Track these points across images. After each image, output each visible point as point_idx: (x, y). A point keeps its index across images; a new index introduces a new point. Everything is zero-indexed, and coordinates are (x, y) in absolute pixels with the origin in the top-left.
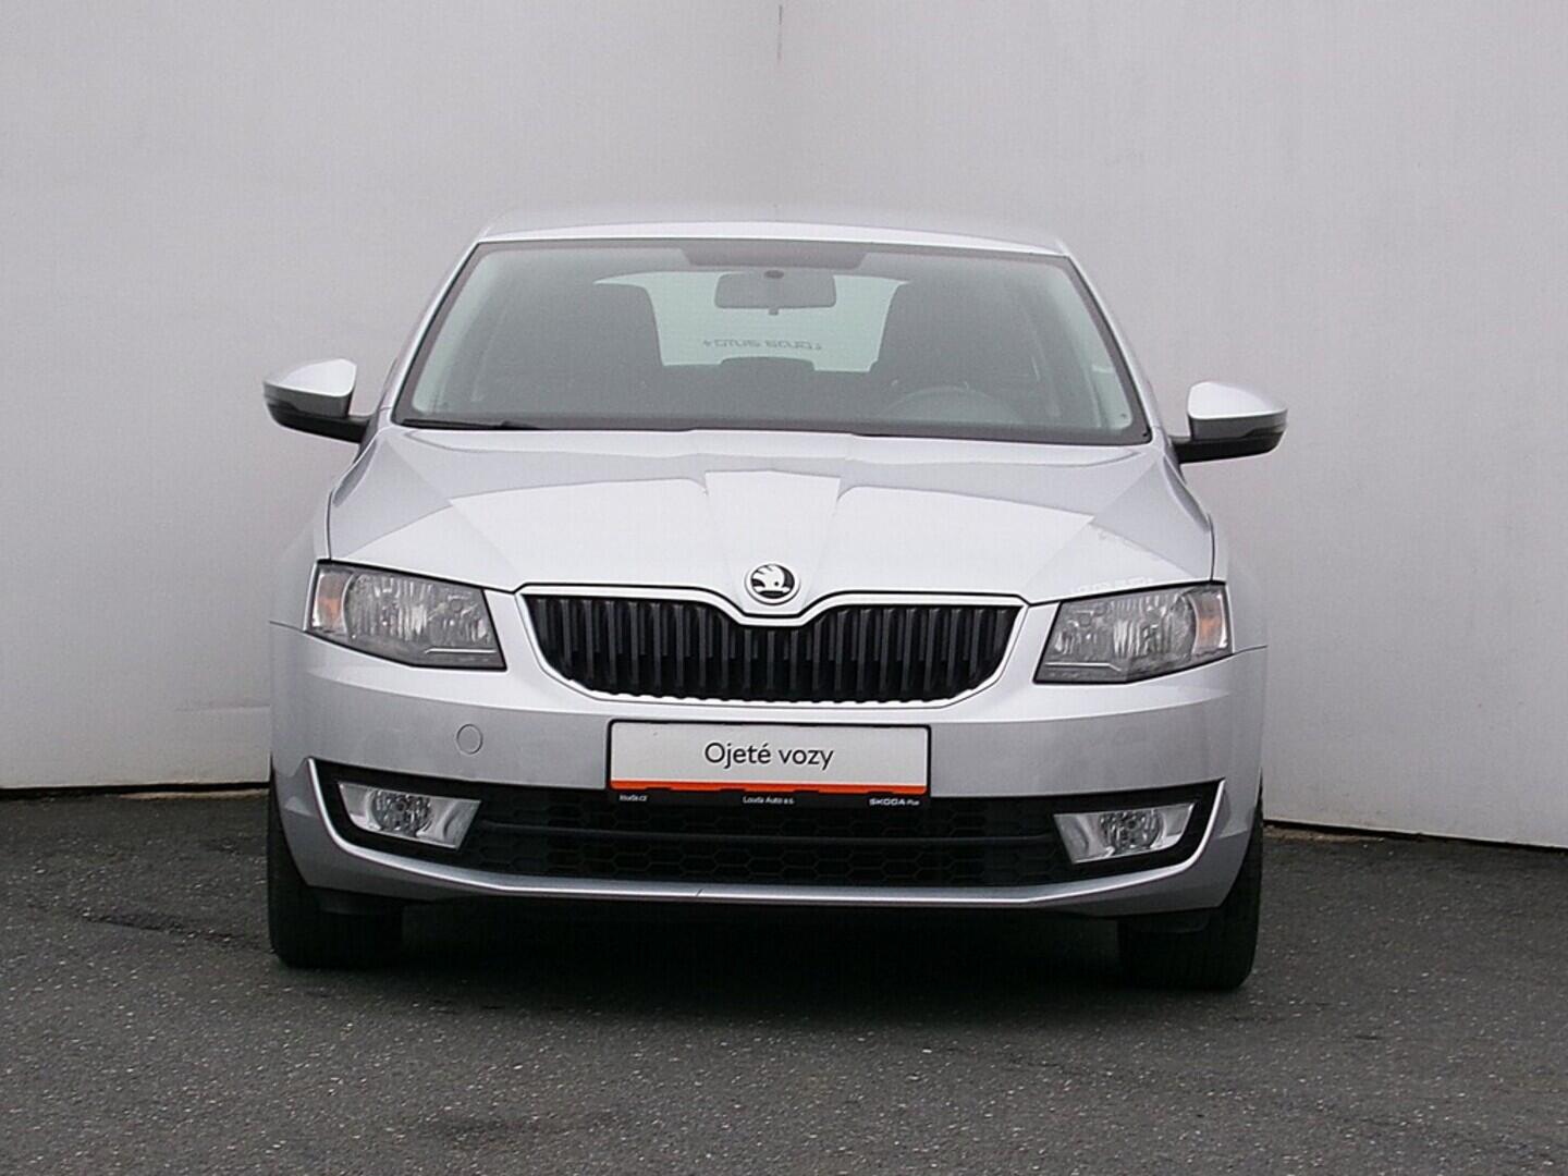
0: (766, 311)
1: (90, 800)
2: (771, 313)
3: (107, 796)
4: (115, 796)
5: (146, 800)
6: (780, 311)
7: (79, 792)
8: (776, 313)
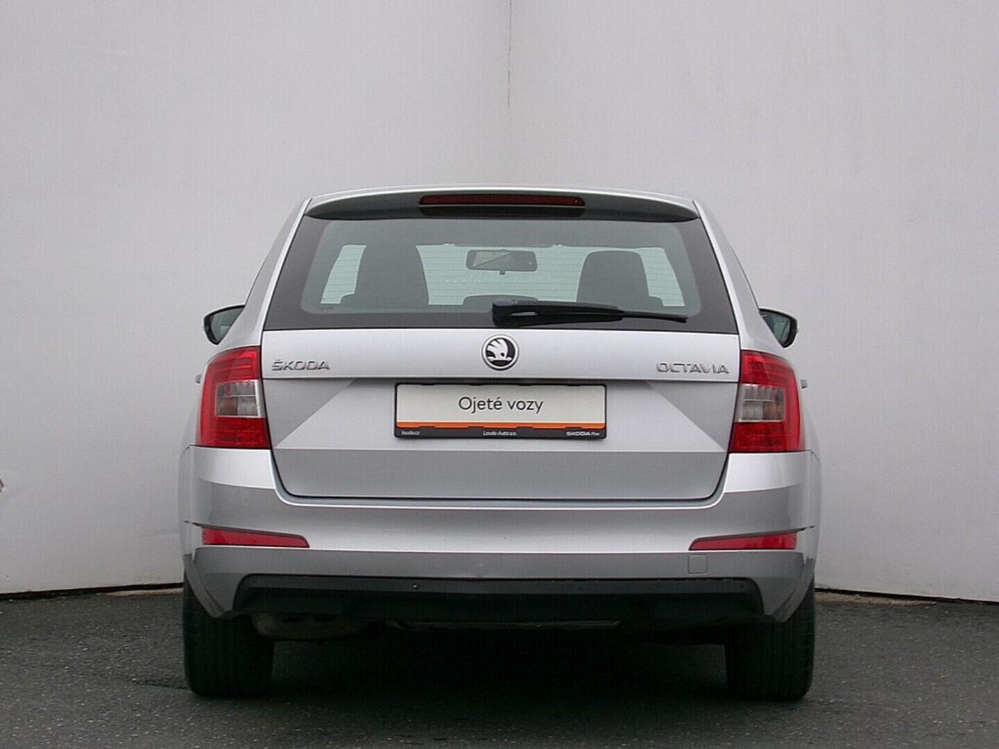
0: (498, 272)
1: (89, 597)
2: (501, 274)
3: (98, 594)
4: (104, 594)
5: (125, 597)
6: (506, 272)
7: (81, 592)
8: (504, 274)
